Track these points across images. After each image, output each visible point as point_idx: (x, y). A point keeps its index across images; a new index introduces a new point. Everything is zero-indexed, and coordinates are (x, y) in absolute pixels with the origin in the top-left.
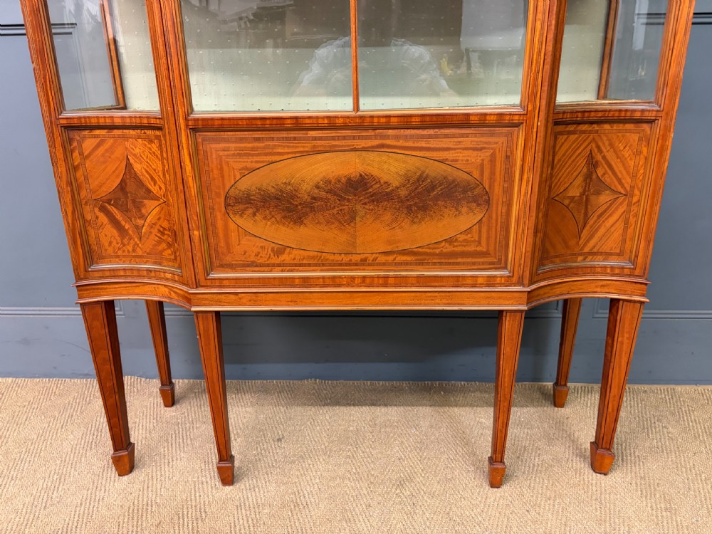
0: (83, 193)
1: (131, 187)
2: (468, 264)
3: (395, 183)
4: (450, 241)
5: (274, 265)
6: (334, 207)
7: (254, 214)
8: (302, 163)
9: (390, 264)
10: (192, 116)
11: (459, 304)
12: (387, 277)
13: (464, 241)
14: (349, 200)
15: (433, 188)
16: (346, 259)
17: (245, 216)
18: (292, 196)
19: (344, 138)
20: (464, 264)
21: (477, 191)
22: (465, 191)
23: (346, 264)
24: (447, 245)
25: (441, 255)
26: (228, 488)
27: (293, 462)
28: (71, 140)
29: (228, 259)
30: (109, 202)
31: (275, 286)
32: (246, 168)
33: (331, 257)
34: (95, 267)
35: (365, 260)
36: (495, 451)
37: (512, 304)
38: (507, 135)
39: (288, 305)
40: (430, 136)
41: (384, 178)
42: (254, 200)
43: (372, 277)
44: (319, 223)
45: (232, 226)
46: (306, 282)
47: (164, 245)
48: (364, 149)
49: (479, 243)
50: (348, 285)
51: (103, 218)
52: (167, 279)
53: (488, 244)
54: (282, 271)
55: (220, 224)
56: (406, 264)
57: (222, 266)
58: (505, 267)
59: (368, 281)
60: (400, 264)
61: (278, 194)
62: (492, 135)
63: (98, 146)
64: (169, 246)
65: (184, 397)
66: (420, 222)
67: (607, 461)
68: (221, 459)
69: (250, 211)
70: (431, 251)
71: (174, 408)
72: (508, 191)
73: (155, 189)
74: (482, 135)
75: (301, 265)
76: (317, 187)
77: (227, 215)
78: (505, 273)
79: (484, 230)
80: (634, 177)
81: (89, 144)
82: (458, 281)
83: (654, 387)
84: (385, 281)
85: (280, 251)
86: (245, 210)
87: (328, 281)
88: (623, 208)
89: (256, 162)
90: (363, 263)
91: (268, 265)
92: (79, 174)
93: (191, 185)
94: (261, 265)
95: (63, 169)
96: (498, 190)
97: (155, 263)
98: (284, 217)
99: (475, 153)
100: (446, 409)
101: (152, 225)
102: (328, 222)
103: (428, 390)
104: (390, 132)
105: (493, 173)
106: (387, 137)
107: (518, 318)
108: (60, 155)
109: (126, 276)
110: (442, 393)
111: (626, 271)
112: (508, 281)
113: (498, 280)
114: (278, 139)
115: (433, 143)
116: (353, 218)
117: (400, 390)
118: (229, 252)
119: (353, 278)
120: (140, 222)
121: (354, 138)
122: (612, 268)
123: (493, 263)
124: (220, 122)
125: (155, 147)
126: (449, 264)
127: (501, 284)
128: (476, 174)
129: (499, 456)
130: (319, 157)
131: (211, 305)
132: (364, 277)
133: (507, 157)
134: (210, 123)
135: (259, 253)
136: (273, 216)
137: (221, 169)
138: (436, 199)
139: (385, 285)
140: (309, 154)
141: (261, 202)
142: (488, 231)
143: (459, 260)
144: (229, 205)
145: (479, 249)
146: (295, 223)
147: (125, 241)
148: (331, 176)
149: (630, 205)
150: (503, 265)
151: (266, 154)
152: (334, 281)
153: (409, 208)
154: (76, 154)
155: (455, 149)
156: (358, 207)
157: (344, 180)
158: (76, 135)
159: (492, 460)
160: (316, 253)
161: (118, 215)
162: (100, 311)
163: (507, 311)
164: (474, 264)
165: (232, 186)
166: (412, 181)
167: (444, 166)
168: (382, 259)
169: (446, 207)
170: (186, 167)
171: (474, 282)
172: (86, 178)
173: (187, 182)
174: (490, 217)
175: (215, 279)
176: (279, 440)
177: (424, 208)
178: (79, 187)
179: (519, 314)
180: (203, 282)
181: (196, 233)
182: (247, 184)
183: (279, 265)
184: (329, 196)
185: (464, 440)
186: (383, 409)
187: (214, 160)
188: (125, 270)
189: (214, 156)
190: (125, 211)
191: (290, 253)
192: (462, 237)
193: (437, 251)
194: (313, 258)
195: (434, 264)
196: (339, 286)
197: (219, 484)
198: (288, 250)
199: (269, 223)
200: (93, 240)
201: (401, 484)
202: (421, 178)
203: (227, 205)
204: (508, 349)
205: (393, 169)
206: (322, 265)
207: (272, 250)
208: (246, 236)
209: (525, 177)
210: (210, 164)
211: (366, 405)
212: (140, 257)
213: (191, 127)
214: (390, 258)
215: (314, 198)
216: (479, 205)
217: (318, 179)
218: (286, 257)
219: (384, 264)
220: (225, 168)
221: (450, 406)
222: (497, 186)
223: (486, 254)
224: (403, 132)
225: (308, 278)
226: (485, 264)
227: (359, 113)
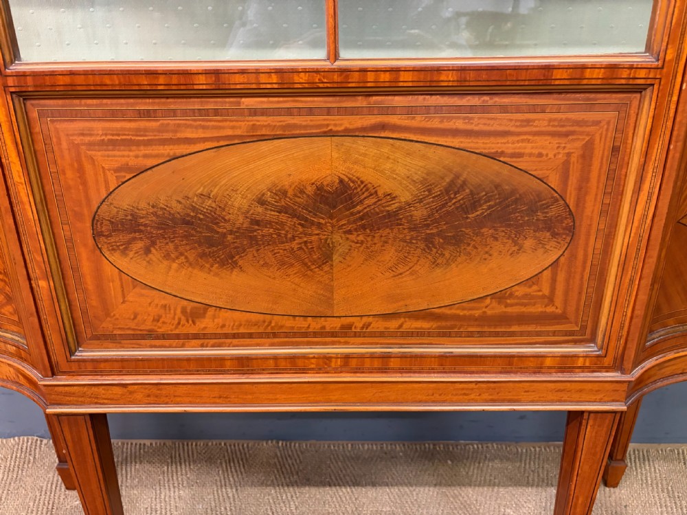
2: (529, 334)
3: (405, 197)
4: (499, 297)
5: (187, 337)
6: (293, 238)
7: (147, 251)
8: (232, 158)
9: (393, 335)
10: (16, 68)
11: (511, 401)
12: (386, 357)
13: (526, 296)
14: (319, 226)
15: (475, 205)
16: (315, 325)
17: (131, 254)
18: (214, 219)
19: (310, 111)
20: (522, 334)
21: (553, 212)
22: (532, 211)
23: (315, 334)
24: (494, 304)
25: (484, 319)
29: (107, 326)
31: (190, 373)
32: (125, 168)
33: (289, 323)
35: (349, 327)
37: (601, 401)
38: (618, 108)
39: (215, 404)
40: (472, 109)
41: (386, 186)
42: (146, 225)
43: (361, 357)
44: (266, 265)
45: (108, 270)
46: (244, 365)
48: (348, 133)
49: (551, 300)
50: (319, 370)
53: (566, 302)
54: (202, 346)
55: (86, 267)
56: (420, 334)
57: (97, 338)
58: (592, 339)
59: (353, 363)
60: (411, 334)
61: (188, 215)
62: (590, 107)
66: (448, 264)
69: (139, 245)
70: (467, 313)
72: (610, 213)
74: (572, 108)
75: (235, 336)
76: (261, 202)
77: (98, 252)
78: (591, 349)
79: (561, 277)
82: (510, 363)
84: (384, 363)
85: (198, 311)
86: (129, 242)
87: (282, 364)
89: (145, 156)
90: (346, 333)
91: (178, 337)
93: (25, 199)
94: (164, 337)
96: (592, 207)
98: (203, 255)
99: (555, 141)
100: (456, 490)
102: (282, 263)
103: (430, 457)
104: (398, 101)
105: (584, 179)
106: (391, 111)
107: (607, 421)
110: (449, 462)
112: (597, 364)
113: (580, 362)
114: (185, 113)
115: (478, 122)
116: (327, 258)
117: (391, 458)
118: (108, 315)
119: (327, 359)
121: (329, 111)
123: (571, 333)
124: (67, 80)
126: (497, 334)
127: (583, 369)
128: (554, 181)
130: (265, 146)
131: (82, 404)
132: (347, 357)
133: (615, 150)
134: (48, 80)
135: (160, 317)
136: (181, 254)
137: (81, 171)
138: (480, 223)
139: (384, 370)
140: (244, 140)
141: (158, 228)
142: (567, 281)
143: (515, 328)
144: (101, 234)
145: (550, 309)
146: (223, 264)
148: (286, 183)
150: (587, 336)
151: (164, 142)
152: (295, 365)
153: (429, 240)
155: (519, 134)
156: (337, 237)
157: (310, 190)
160: (261, 317)
163: (590, 412)
164: (538, 334)
165: (104, 201)
166: (436, 191)
167: (496, 166)
168: (379, 325)
169: (496, 239)
170: (12, 165)
171: (538, 365)
173: (17, 193)
174: (573, 256)
175: (84, 361)
177: (457, 241)
179: (610, 416)
180: (63, 365)
181: (43, 283)
182: (131, 197)
183: (196, 336)
184: (283, 217)
187: (66, 153)
189: (65, 145)
191: (214, 317)
192: (520, 291)
193: (477, 313)
194: (256, 324)
195: (471, 334)
196: (304, 371)
198: (211, 312)
199: (175, 266)
202: (453, 188)
203: (97, 235)
204: (586, 468)
205: (401, 170)
206: (273, 335)
207: (184, 311)
208: (134, 287)
209: (646, 187)
210: (59, 161)
213: (13, 90)
214: (393, 324)
215: (257, 223)
216: (554, 235)
217: (263, 187)
218: (208, 324)
219: (382, 334)
220: (88, 167)
221: (461, 484)
222: (590, 200)
223: (561, 318)
224: (420, 100)
225: (248, 359)
226: (554, 333)
227: (338, 64)
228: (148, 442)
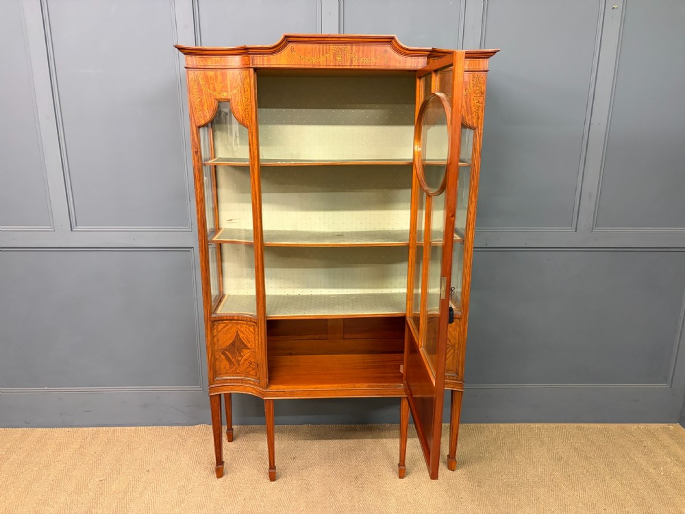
0: (216, 347)
1: (237, 344)
26: (273, 483)
27: (303, 469)
28: (214, 325)
30: (226, 350)
34: (217, 378)
36: (400, 461)
47: (250, 369)
51: (223, 357)
52: (252, 384)
63: (225, 327)
64: (253, 369)
65: (237, 436)
67: (453, 464)
68: (270, 468)
71: (233, 443)
73: (249, 346)
80: (455, 339)
81: (221, 326)
83: (488, 424)
88: (452, 351)
92: (215, 339)
95: (209, 338)
97: (245, 376)
100: (379, 440)
101: (245, 360)
108: (209, 331)
109: (231, 382)
110: (377, 431)
111: (455, 378)
117: (355, 430)
120: (240, 358)
122: (449, 376)
125: (251, 329)
129: (402, 463)
147: (232, 366)
149: (454, 350)
154: (215, 331)
158: (216, 323)
159: (399, 465)
161: (230, 356)
162: (217, 398)
172: (218, 340)
176: (294, 458)
178: (214, 345)
185: (388, 456)
186: (346, 441)
188: (231, 379)
190: (233, 353)
197: (269, 481)
200: (217, 367)
201: (357, 478)
204: (404, 414)
211: (337, 439)
212: (238, 373)
221: (382, 438)
228: (254, 426)
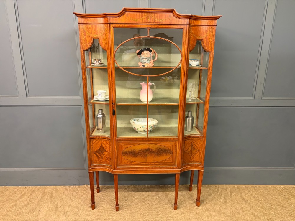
1: (102, 149)
3: (155, 150)
4: (165, 160)
6: (143, 154)
7: (127, 155)
8: (137, 146)
9: (154, 165)
10: (117, 138)
12: (153, 167)
14: (146, 153)
15: (162, 151)
16: (145, 163)
17: (125, 156)
18: (135, 152)
19: (145, 142)
20: (168, 164)
21: (170, 151)
22: (168, 151)
23: (145, 165)
25: (164, 163)
30: (96, 152)
32: (126, 147)
33: (142, 163)
37: (177, 172)
38: (175, 142)
41: (153, 149)
42: (127, 153)
43: (150, 167)
45: (123, 157)
46: (137, 168)
47: (108, 160)
48: (149, 144)
49: (171, 160)
50: (145, 169)
51: (95, 155)
52: (108, 168)
55: (120, 157)
56: (157, 164)
57: (120, 165)
58: (176, 165)
61: (132, 152)
62: (172, 142)
66: (159, 157)
67: (199, 203)
68: (116, 205)
70: (162, 162)
72: (176, 151)
73: (107, 150)
75: (136, 165)
76: (140, 150)
79: (172, 158)
80: (200, 147)
81: (94, 141)
82: (167, 168)
85: (132, 162)
89: (128, 146)
90: (148, 164)
93: (116, 150)
94: (128, 165)
96: (174, 151)
97: (105, 164)
98: (133, 156)
99: (169, 145)
102: (141, 157)
105: (173, 148)
106: (153, 142)
108: (89, 143)
109: (99, 167)
111: (200, 165)
114: (133, 142)
115: (162, 143)
116: (146, 156)
118: (122, 163)
119: (146, 167)
120: (103, 156)
121: (147, 142)
122: (197, 164)
123: (173, 164)
125: (108, 142)
127: (175, 168)
128: (170, 148)
129: (176, 203)
130: (140, 145)
131: (117, 173)
133: (175, 145)
135: (127, 163)
136: (131, 156)
138: (163, 152)
139: (152, 169)
141: (129, 153)
146: (135, 157)
148: (142, 148)
149: (200, 152)
151: (131, 145)
152: (142, 168)
153: (157, 154)
156: (148, 154)
157: (145, 149)
159: (174, 204)
161: (98, 154)
163: (176, 174)
164: (170, 164)
165: (123, 150)
166: (158, 149)
167: (164, 147)
168: (152, 163)
169: (164, 154)
170: (115, 147)
172: (93, 147)
174: (173, 156)
175: (118, 168)
177: (160, 154)
178: (91, 149)
181: (116, 159)
182: (126, 150)
183: (131, 165)
184: (142, 152)
187: (120, 146)
188: (98, 165)
190: (100, 153)
191: (134, 163)
192: (167, 160)
194: (138, 163)
195: (162, 164)
202: (160, 149)
203: (122, 154)
205: (154, 147)
206: (140, 165)
207: (130, 162)
208: (125, 159)
209: (179, 149)
212: (102, 163)
213: (116, 140)
214: (154, 163)
215: (139, 152)
216: (170, 154)
219: (152, 165)
220: (122, 147)
222: (174, 150)
223: (172, 162)
224: (156, 141)
225: (137, 167)
226: (172, 164)
227: (148, 138)
